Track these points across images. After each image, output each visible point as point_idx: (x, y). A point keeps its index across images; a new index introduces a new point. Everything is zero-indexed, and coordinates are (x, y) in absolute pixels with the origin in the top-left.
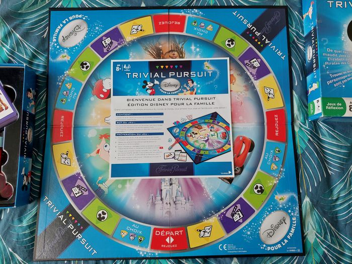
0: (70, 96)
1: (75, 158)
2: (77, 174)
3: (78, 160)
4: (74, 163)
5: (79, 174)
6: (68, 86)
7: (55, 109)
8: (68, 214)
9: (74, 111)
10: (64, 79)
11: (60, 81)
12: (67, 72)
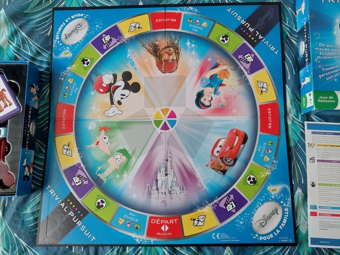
0: (72, 91)
1: (76, 149)
2: (78, 164)
3: (79, 151)
4: (75, 154)
5: (79, 164)
6: (70, 81)
7: (57, 103)
8: (69, 202)
9: (75, 105)
10: (66, 75)
11: (62, 77)
12: (69, 68)
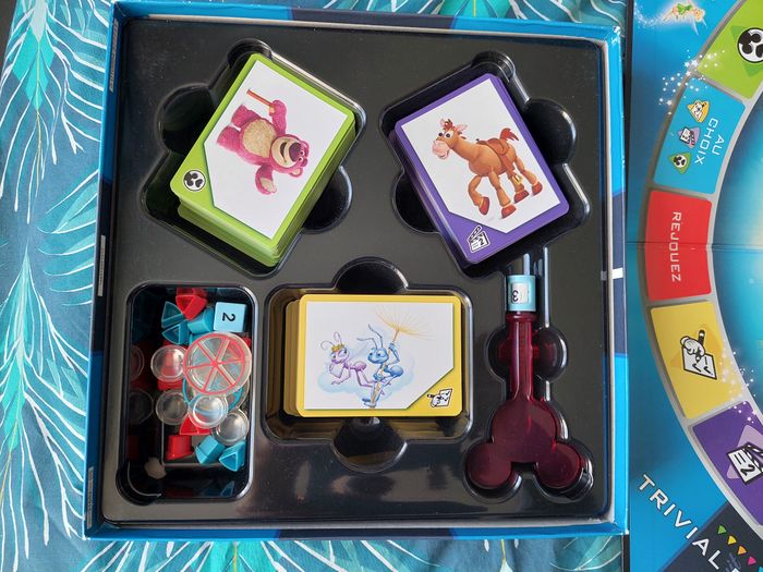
0: (703, 146)
1: (727, 354)
2: (741, 406)
3: (741, 360)
5: (747, 408)
6: (698, 111)
8: (725, 537)
9: (714, 199)
10: (684, 89)
11: (668, 95)
